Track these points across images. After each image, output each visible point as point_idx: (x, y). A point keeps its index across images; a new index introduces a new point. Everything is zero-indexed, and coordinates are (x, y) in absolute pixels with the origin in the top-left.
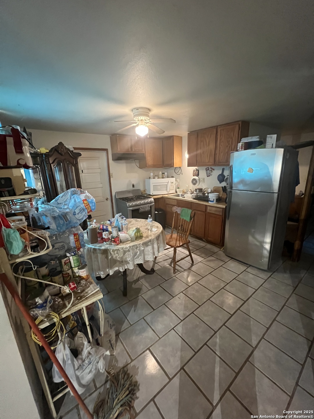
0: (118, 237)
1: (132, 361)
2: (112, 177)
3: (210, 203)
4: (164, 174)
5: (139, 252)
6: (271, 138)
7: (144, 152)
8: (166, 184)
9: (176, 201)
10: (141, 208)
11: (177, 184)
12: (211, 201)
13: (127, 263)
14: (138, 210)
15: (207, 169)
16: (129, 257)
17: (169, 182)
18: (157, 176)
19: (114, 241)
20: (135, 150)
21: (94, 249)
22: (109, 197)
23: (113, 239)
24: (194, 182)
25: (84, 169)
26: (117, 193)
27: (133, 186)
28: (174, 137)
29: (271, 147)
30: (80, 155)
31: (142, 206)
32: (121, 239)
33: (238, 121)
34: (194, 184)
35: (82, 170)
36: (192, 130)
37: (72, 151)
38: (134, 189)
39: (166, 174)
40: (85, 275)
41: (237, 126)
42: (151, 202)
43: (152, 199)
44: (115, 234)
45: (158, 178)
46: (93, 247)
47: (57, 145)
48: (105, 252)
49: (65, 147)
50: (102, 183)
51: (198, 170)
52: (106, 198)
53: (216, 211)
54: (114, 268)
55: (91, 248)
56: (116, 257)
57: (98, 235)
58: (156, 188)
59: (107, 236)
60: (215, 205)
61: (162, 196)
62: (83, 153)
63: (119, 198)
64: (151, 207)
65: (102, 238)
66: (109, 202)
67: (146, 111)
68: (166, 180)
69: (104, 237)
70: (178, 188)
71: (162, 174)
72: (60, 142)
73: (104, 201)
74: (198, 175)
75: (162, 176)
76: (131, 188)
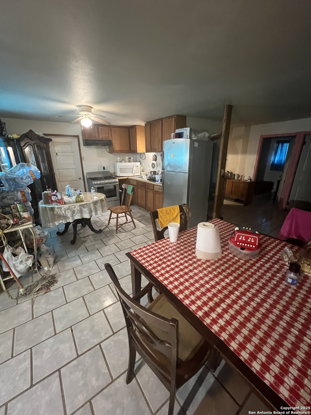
0: (62, 199)
1: (60, 272)
2: (84, 160)
3: (156, 183)
4: (130, 158)
5: (76, 210)
6: (186, 130)
7: (111, 139)
8: (132, 167)
9: (136, 181)
10: (105, 186)
11: (142, 168)
12: (157, 181)
13: (68, 218)
14: (103, 187)
15: (162, 155)
16: (69, 214)
17: (134, 166)
18: (124, 160)
19: (59, 202)
20: (102, 137)
21: (45, 207)
22: (82, 177)
23: (58, 201)
24: (153, 166)
25: (58, 152)
26: (88, 173)
27: (104, 168)
28: (137, 127)
29: (187, 138)
30: (51, 140)
31: (106, 185)
32: (65, 201)
33: (174, 115)
34: (153, 168)
35: (57, 153)
36: (148, 121)
37: (42, 137)
38: (104, 170)
39: (132, 158)
40: (27, 216)
41: (174, 119)
42: (116, 182)
43: (117, 180)
44: (59, 197)
45: (125, 162)
46: (45, 206)
47: (28, 132)
48: (52, 209)
49: (35, 133)
50: (75, 165)
51: (156, 156)
52: (79, 177)
53: (159, 189)
54: (59, 221)
55: (43, 206)
56: (60, 213)
57: (49, 198)
58: (122, 170)
59: (54, 198)
60: (160, 184)
61: (127, 177)
62: (54, 139)
63: (89, 178)
64: (115, 186)
65: (52, 201)
66: (82, 181)
67: (89, 109)
68: (132, 164)
69: (52, 199)
70: (143, 171)
71: (129, 158)
72: (30, 130)
73: (77, 180)
74: (156, 160)
75: (129, 160)
76: (102, 170)
